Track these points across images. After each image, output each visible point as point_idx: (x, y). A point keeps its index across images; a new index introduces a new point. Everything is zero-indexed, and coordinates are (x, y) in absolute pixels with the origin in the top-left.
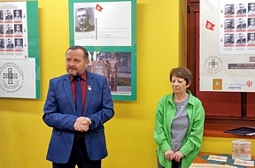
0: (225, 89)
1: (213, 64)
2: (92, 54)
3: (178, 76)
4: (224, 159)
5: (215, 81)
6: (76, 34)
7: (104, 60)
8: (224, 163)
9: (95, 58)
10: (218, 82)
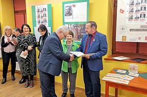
0: (128, 40)
1: (123, 29)
2: (71, 25)
4: (125, 72)
5: (123, 37)
6: (65, 17)
7: (76, 27)
8: (123, 74)
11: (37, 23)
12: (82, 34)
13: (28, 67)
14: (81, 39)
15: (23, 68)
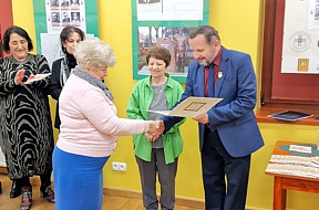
0: (312, 70)
1: (300, 40)
2: (157, 30)
3: (157, 58)
4: (308, 150)
5: (300, 61)
6: (139, 6)
7: (171, 36)
8: (309, 155)
9: (160, 36)
10: (303, 62)
11: (49, 23)
12: (189, 54)
13: (29, 152)
14: (186, 69)
15: (15, 156)
